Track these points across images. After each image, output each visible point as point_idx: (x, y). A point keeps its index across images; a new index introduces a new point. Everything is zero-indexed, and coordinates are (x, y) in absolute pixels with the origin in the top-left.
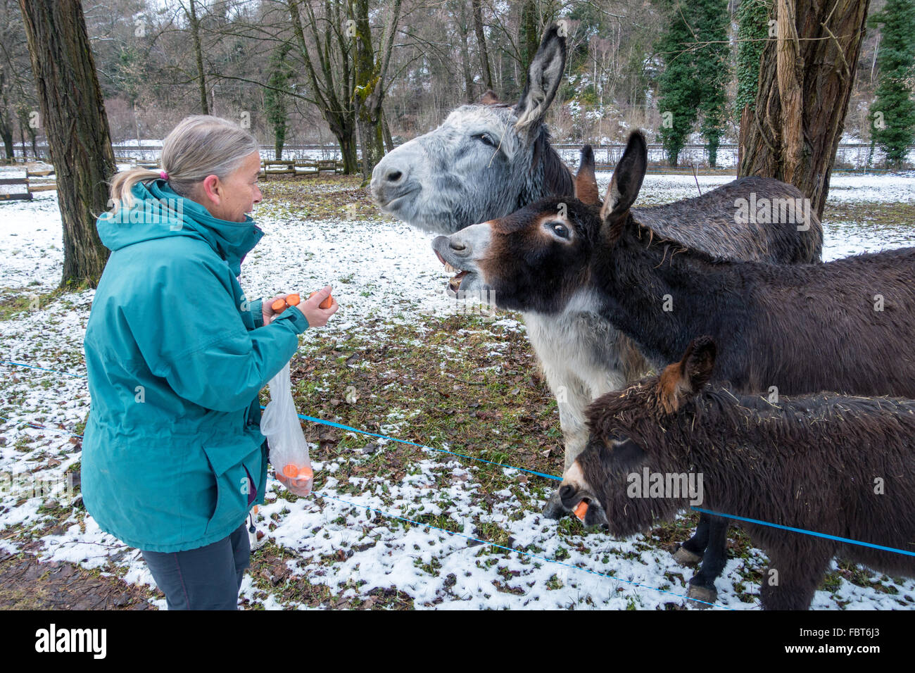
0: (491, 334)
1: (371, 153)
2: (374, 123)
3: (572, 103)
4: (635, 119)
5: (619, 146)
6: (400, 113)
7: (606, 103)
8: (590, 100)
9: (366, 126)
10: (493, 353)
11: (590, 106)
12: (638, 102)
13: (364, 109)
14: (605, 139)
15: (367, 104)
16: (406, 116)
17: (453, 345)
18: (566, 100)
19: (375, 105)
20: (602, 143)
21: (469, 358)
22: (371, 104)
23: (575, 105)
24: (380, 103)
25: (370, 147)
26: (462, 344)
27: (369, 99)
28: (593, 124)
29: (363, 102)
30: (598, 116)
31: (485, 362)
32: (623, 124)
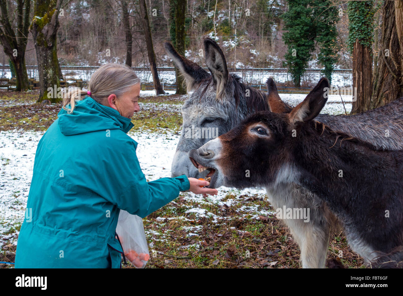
0: (186, 220)
1: (47, 73)
2: (50, 48)
3: (211, 34)
4: (263, 47)
5: (251, 70)
6: (62, 39)
7: (239, 35)
8: (226, 32)
9: (43, 50)
10: (191, 234)
11: (226, 37)
12: (265, 34)
13: (42, 35)
14: (239, 64)
15: (44, 31)
16: (68, 41)
17: (157, 229)
18: (207, 31)
19: (51, 33)
20: (237, 66)
21: (172, 238)
22: (48, 32)
23: (213, 35)
24: (55, 31)
25: (46, 68)
26: (164, 228)
27: (46, 28)
28: (229, 51)
29: (40, 30)
30: (233, 45)
31: (186, 241)
32: (253, 52)
